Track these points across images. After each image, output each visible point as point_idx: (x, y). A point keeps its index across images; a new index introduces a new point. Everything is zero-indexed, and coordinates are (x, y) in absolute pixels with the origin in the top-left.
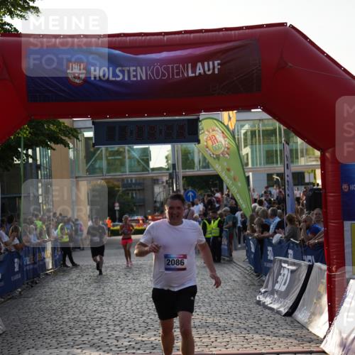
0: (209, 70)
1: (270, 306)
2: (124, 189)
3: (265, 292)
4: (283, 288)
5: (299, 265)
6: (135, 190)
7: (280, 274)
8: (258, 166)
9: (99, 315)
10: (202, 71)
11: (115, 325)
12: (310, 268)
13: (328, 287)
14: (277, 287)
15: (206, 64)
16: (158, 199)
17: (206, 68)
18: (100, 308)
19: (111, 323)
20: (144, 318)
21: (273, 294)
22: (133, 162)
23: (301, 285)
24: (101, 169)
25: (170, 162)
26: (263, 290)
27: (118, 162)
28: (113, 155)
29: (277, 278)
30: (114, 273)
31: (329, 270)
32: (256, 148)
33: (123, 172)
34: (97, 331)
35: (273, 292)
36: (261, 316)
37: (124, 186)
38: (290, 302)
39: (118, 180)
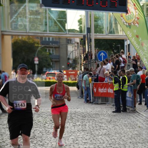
2: (43, 46)
6: (52, 47)
16: (71, 57)
37: (42, 43)
39: (37, 37)
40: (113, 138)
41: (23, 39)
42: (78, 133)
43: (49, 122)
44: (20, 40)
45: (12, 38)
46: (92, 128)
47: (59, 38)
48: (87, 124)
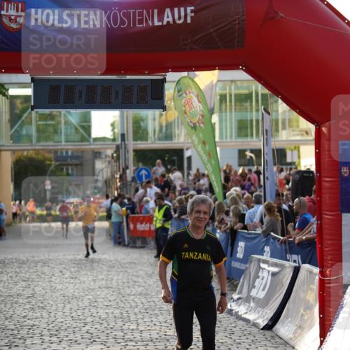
0: (180, 18)
1: (244, 316)
2: (58, 163)
3: (239, 299)
4: (262, 295)
5: (282, 267)
6: (71, 165)
7: (258, 277)
8: (229, 140)
9: (31, 322)
10: (170, 19)
11: (51, 335)
12: (296, 271)
13: (320, 295)
14: (253, 293)
15: (176, 10)
17: (176, 16)
18: (31, 314)
19: (45, 332)
20: (87, 327)
21: (249, 303)
22: (69, 130)
23: (284, 292)
24: (29, 137)
25: (116, 130)
26: (236, 296)
27: (51, 129)
28: (46, 120)
29: (254, 281)
30: (46, 269)
31: (322, 273)
32: (226, 117)
33: (58, 142)
34: (29, 342)
35: (248, 299)
36: (234, 329)
37: (57, 159)
38: (270, 312)
39: (50, 151)
40: (152, 299)
41: (29, 155)
42: (98, 291)
43: (57, 275)
44: (25, 157)
45: (14, 153)
46: (121, 284)
47: (83, 151)
48: (115, 278)
